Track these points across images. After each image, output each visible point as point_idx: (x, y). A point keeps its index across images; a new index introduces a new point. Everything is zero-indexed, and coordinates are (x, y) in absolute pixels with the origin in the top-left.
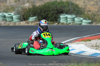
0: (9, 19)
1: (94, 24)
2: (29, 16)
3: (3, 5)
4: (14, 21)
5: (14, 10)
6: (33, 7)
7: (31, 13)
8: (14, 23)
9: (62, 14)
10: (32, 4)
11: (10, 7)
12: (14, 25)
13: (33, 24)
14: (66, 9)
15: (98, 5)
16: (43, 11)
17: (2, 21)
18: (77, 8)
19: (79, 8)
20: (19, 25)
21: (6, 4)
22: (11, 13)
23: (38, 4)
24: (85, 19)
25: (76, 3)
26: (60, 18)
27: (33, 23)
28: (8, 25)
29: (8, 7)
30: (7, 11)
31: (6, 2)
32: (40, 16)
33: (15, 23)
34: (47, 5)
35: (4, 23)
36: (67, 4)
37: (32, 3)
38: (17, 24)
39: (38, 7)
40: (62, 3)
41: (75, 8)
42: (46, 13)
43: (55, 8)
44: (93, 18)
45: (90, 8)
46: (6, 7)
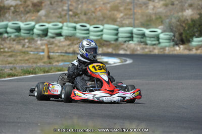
0: (152, 41)
2: (191, 34)
3: (140, 11)
4: (162, 45)
5: (162, 23)
6: (200, 18)
7: (196, 30)
8: (161, 49)
10: (199, 12)
11: (154, 17)
12: (162, 53)
13: (199, 52)
17: (138, 45)
20: (171, 53)
21: (147, 11)
22: (156, 28)
27: (201, 48)
28: (149, 53)
29: (150, 17)
30: (148, 25)
31: (147, 7)
33: (164, 48)
35: (141, 49)
37: (198, 9)
38: (168, 51)
46: (147, 16)
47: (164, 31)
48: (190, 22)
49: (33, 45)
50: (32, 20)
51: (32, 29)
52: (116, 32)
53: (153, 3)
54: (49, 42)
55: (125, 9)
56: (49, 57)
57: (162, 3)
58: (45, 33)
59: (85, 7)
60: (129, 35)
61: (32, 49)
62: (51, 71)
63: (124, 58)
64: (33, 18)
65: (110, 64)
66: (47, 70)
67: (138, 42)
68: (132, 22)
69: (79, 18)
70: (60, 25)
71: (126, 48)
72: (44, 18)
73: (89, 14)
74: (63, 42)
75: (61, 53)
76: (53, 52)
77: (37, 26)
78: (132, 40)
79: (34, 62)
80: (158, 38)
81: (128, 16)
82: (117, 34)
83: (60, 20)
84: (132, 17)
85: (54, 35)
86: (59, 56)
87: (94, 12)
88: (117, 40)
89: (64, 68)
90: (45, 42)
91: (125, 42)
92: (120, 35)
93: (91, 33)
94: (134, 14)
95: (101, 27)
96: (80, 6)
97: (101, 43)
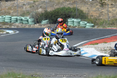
0: (25, 22)
1: (96, 27)
2: (41, 19)
3: (20, 10)
5: (29, 15)
6: (45, 12)
7: (43, 17)
9: (69, 18)
11: (26, 12)
14: (73, 14)
15: (99, 11)
16: (53, 15)
17: (19, 24)
18: (82, 13)
19: (83, 13)
21: (23, 10)
22: (27, 17)
23: (50, 9)
24: (88, 23)
25: (81, 9)
26: (68, 21)
27: (45, 25)
28: (24, 27)
29: (24, 12)
30: (23, 15)
31: (23, 8)
32: (51, 20)
33: (30, 25)
34: (57, 10)
35: (21, 26)
36: (74, 10)
37: (44, 9)
38: (32, 26)
39: (49, 12)
40: (69, 9)
41: (81, 13)
42: (56, 17)
43: (64, 13)
44: (95, 22)
45: (93, 13)
46: (23, 12)
48: (41, 14)
52: (10, 18)
53: (25, 6)
55: (14, 9)
57: (29, 6)
60: (16, 20)
67: (19, 22)
68: (17, 14)
71: (15, 25)
78: (17, 22)
80: (28, 21)
81: (15, 12)
82: (11, 20)
84: (17, 12)
87: (1, 10)
88: (11, 22)
91: (14, 23)
92: (12, 20)
94: (18, 11)
95: (4, 17)
97: (5, 23)
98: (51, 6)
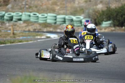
0: (78, 24)
2: (101, 20)
3: (70, 5)
5: (83, 13)
6: (107, 10)
7: (104, 17)
11: (78, 9)
13: (106, 31)
16: (120, 14)
21: (74, 5)
27: (107, 29)
29: (76, 9)
30: (75, 14)
31: (74, 2)
32: (115, 21)
37: (106, 4)
39: (114, 9)
42: (124, 16)
46: (74, 8)
47: (85, 18)
48: (101, 12)
49: (4, 26)
50: (3, 11)
51: (3, 16)
52: (55, 18)
54: (13, 24)
55: (61, 4)
56: (14, 34)
58: (11, 19)
59: (36, 3)
60: (63, 20)
61: (3, 29)
62: (15, 42)
63: (60, 34)
64: (4, 9)
65: (52, 38)
66: (12, 41)
68: (65, 12)
69: (32, 9)
70: (21, 14)
71: (61, 28)
72: (10, 10)
73: (39, 7)
74: (22, 24)
75: (21, 31)
76: (16, 31)
77: (6, 14)
78: (65, 23)
79: (4, 37)
80: (81, 22)
81: (62, 8)
82: (56, 20)
83: (21, 10)
84: (65, 9)
85: (17, 20)
86: (20, 33)
87: (42, 6)
88: (55, 23)
89: (23, 40)
90: (11, 24)
91: (61, 24)
92: (58, 20)
93: (40, 19)
94: (66, 7)
95: (46, 15)
96: (33, 2)
97: (46, 25)
98: (116, 1)
